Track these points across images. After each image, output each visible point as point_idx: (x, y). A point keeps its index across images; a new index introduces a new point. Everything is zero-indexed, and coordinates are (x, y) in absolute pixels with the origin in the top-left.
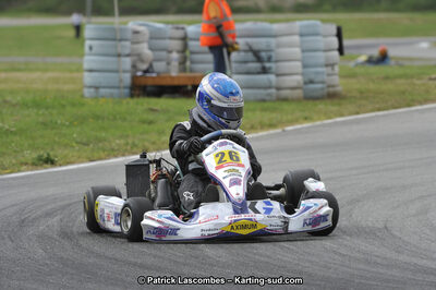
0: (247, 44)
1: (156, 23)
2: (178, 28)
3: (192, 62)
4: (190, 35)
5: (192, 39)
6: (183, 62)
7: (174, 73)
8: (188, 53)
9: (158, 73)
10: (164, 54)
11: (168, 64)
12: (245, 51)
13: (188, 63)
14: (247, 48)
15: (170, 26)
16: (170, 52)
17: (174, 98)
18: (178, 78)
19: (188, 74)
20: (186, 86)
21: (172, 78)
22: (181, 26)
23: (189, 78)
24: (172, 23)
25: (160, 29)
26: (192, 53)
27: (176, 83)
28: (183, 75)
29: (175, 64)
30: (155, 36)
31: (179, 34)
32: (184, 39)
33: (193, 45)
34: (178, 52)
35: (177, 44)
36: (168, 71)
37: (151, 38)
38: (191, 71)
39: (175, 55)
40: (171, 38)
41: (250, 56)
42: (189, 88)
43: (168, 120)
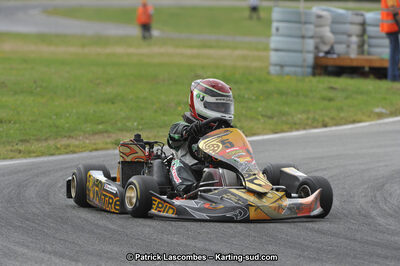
1: (339, 10)
2: (357, 15)
3: (370, 46)
4: (368, 21)
5: (370, 25)
6: (361, 46)
7: (353, 55)
8: (366, 37)
9: (339, 55)
10: (344, 37)
11: (348, 46)
13: (366, 47)
15: (350, 12)
16: (350, 36)
17: (352, 78)
18: (357, 60)
19: (366, 57)
20: (363, 68)
21: (352, 60)
22: (360, 12)
23: (367, 60)
24: (352, 9)
25: (341, 15)
26: (370, 37)
27: (355, 64)
28: (361, 57)
29: (354, 47)
30: (337, 21)
31: (359, 19)
32: (363, 24)
33: (371, 30)
34: (358, 36)
35: (356, 29)
36: (347, 53)
37: (334, 22)
38: (369, 54)
39: (354, 39)
40: (352, 23)
42: (367, 69)
43: (347, 98)
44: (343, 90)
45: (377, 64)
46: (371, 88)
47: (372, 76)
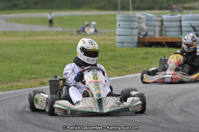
0: (190, 23)
1: (149, 14)
2: (159, 16)
3: (165, 32)
4: (164, 19)
5: (165, 21)
6: (161, 32)
7: (157, 37)
8: (163, 27)
9: (150, 37)
10: (153, 28)
11: (155, 32)
12: (189, 27)
13: (163, 32)
14: (190, 25)
15: (155, 15)
16: (155, 27)
17: (157, 47)
18: (159, 38)
19: (164, 37)
20: (163, 42)
21: (157, 39)
22: (160, 15)
23: (164, 39)
24: (156, 14)
25: (151, 17)
26: (165, 27)
27: (158, 41)
28: (161, 37)
29: (158, 32)
30: (149, 20)
31: (160, 19)
32: (162, 21)
33: (165, 23)
34: (159, 27)
35: (158, 23)
36: (154, 36)
37: (147, 21)
38: (165, 35)
39: (158, 28)
40: (156, 21)
41: (191, 29)
42: (164, 43)
43: (154, 58)
44: (153, 54)
45: (169, 41)
46: (166, 52)
47: (166, 46)
